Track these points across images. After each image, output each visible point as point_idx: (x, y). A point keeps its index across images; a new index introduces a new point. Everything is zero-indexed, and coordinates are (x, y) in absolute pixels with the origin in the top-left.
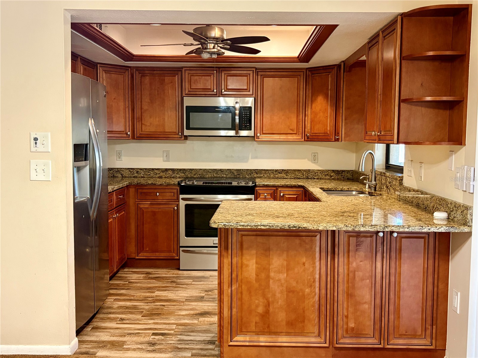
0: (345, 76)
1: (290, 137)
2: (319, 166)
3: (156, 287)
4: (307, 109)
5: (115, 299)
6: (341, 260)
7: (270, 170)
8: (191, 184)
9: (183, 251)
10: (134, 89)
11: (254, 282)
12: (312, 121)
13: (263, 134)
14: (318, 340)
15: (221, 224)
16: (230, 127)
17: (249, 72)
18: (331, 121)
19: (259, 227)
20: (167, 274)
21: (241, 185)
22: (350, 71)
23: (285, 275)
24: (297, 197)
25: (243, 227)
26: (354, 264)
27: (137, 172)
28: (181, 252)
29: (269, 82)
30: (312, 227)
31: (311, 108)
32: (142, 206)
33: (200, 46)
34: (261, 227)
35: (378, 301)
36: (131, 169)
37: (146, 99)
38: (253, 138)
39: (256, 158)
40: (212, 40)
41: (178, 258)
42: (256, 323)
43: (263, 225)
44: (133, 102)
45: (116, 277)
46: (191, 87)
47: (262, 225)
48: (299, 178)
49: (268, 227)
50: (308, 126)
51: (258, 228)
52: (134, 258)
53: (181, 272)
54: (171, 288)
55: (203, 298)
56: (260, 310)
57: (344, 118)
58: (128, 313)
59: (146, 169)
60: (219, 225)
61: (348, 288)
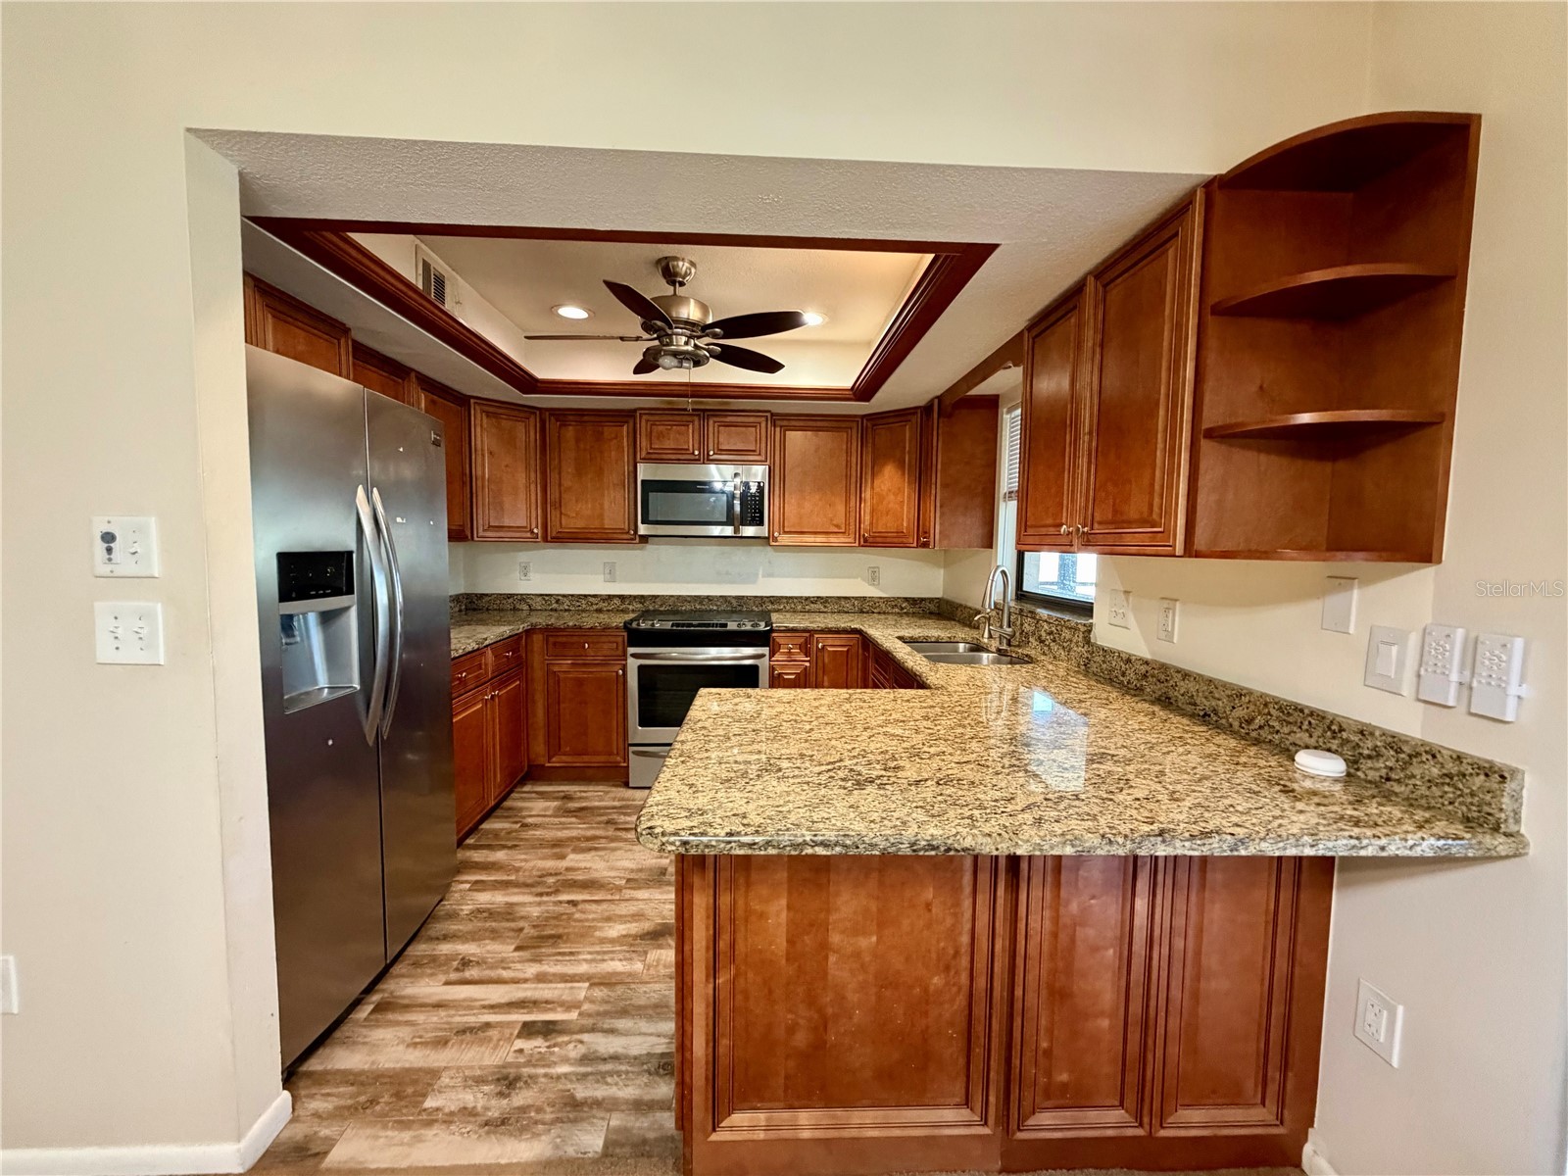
0: (941, 425)
1: (833, 539)
2: (881, 590)
3: (571, 839)
4: (863, 488)
5: (477, 882)
6: (1036, 893)
7: (796, 598)
8: (649, 627)
9: (634, 753)
10: (546, 450)
11: (784, 961)
12: (873, 511)
13: (785, 533)
14: (964, 1114)
15: (672, 839)
16: (725, 520)
17: (758, 420)
18: (909, 508)
19: (809, 851)
20: (603, 801)
21: (743, 628)
22: (950, 416)
23: (874, 939)
24: (848, 651)
25: (750, 852)
26: (1074, 907)
27: (557, 601)
28: (631, 755)
29: (795, 439)
30: (993, 847)
31: (872, 488)
32: (556, 669)
33: (656, 343)
34: (817, 848)
35: (1136, 1007)
36: (546, 595)
37: (569, 469)
38: (765, 541)
39: (771, 575)
40: (682, 328)
41: (625, 765)
42: (787, 1077)
43: (823, 844)
44: (544, 473)
45: (502, 808)
46: (651, 444)
47: (817, 844)
48: (846, 612)
49: (838, 849)
50: (867, 519)
51: (804, 853)
52: (543, 766)
53: (629, 793)
54: (603, 843)
55: (664, 874)
56: (801, 1039)
57: (938, 504)
58: (487, 934)
59: (572, 596)
60: (663, 844)
61: (1053, 972)
